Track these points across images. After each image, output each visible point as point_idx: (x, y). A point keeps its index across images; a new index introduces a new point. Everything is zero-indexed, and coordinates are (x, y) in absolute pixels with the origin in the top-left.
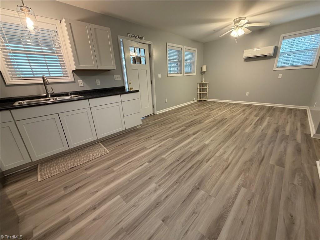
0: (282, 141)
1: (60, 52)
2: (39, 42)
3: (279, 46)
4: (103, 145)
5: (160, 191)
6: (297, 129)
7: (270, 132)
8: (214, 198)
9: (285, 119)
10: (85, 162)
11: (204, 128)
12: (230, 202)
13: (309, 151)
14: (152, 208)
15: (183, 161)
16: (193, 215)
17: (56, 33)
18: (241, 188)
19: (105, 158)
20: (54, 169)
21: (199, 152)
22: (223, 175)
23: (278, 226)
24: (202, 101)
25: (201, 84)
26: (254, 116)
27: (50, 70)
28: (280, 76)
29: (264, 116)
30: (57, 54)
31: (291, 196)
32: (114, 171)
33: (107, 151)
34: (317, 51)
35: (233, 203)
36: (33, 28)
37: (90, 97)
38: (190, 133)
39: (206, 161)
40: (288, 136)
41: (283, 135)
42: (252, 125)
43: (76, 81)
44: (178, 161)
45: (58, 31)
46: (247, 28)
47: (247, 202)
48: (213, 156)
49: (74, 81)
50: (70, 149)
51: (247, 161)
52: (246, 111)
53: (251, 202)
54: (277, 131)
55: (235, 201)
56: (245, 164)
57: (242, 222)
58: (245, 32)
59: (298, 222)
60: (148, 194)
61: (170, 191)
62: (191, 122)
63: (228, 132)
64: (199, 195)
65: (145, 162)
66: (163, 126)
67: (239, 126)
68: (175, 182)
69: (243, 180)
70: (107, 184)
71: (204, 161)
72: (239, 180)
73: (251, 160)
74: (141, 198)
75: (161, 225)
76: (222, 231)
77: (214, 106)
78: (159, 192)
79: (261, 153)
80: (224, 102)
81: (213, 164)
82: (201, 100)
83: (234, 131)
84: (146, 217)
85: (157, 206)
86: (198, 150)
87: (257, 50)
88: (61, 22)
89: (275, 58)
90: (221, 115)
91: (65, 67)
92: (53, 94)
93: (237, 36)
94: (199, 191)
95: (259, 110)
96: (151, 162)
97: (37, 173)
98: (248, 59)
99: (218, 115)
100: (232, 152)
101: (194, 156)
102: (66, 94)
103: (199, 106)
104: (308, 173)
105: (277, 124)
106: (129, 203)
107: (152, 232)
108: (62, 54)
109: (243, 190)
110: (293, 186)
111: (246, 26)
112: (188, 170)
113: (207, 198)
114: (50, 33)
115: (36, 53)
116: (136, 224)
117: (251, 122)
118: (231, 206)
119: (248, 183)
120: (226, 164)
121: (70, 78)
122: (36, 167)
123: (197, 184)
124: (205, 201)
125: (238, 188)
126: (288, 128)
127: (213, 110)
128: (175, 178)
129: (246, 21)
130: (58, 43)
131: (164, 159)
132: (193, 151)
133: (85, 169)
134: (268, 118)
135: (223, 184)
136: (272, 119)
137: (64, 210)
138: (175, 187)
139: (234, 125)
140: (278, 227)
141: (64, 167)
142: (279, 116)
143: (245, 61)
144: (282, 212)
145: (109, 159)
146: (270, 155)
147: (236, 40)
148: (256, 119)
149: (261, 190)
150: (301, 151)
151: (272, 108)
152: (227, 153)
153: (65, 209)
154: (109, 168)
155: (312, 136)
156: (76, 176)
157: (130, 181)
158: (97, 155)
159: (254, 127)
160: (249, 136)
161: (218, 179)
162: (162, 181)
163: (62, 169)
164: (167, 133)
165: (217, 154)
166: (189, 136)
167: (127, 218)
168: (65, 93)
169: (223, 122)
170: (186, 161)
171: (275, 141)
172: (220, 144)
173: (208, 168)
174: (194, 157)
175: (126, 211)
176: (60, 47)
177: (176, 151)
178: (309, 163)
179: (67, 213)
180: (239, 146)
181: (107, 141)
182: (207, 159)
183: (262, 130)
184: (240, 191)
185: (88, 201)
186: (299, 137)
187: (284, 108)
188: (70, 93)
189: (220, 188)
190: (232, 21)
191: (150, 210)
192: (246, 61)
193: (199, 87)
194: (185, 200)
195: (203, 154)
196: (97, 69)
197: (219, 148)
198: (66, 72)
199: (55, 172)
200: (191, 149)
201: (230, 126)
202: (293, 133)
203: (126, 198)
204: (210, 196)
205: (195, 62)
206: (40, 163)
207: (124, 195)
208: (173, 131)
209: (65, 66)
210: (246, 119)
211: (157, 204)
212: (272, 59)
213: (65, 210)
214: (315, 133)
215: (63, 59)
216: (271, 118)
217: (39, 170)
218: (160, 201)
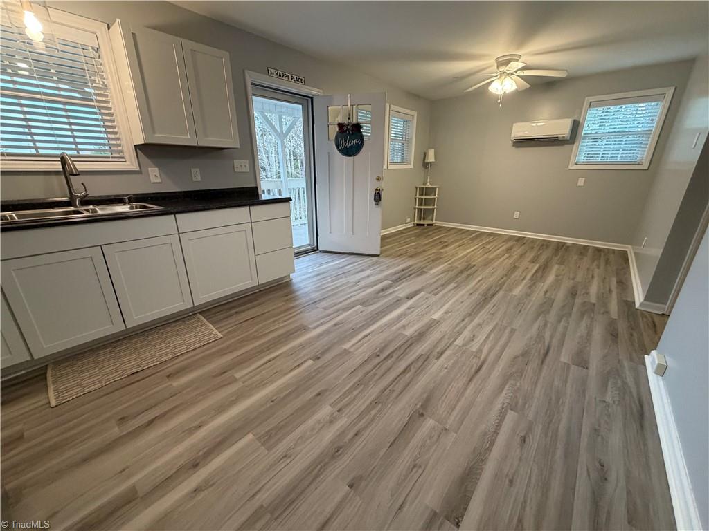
0: (582, 315)
1: (104, 99)
2: (52, 71)
3: (581, 121)
4: (207, 320)
5: (342, 422)
6: (610, 291)
7: (561, 295)
8: (455, 434)
9: (588, 269)
10: (166, 358)
11: (431, 285)
12: (486, 441)
13: (632, 335)
14: (326, 460)
15: (389, 355)
16: (414, 471)
17: (97, 52)
18: (506, 411)
19: (213, 350)
20: (90, 377)
21: (421, 336)
22: (472, 385)
23: (577, 485)
24: (423, 225)
25: (423, 188)
26: (529, 262)
27: (78, 140)
28: (581, 182)
29: (547, 263)
30: (98, 104)
31: (599, 426)
32: (236, 380)
33: (218, 333)
34: (651, 136)
35: (492, 442)
36: (42, 37)
37: (180, 209)
38: (401, 295)
39: (436, 356)
40: (594, 304)
41: (584, 304)
42: (525, 281)
43: (143, 171)
44: (378, 356)
45: (102, 48)
46: (523, 79)
47: (518, 439)
48: (450, 344)
49: (138, 169)
50: (127, 329)
51: (518, 357)
52: (512, 251)
53: (527, 439)
54: (573, 293)
55: (496, 439)
56: (513, 361)
57: (511, 481)
58: (517, 86)
59: (612, 477)
60: (317, 430)
61: (364, 420)
62: (403, 270)
63: (479, 294)
64: (424, 429)
65: (306, 358)
66: (343, 279)
67: (500, 282)
68: (373, 401)
69: (511, 394)
70: (221, 409)
71: (431, 357)
72: (503, 395)
73: (525, 353)
74: (301, 438)
75: (347, 494)
76: (471, 502)
77: (450, 237)
78: (340, 425)
79: (544, 339)
80: (468, 230)
81: (450, 363)
82: (422, 222)
83: (491, 292)
84: (314, 479)
85: (337, 454)
86: (420, 333)
87: (539, 124)
88: (109, 28)
89: (574, 143)
90: (463, 257)
91: (117, 136)
92: (86, 198)
93: (502, 93)
94: (425, 419)
95: (539, 249)
96: (319, 358)
97: (46, 386)
98: (521, 143)
99: (457, 257)
100: (488, 337)
101: (411, 345)
102: (119, 200)
103: (418, 236)
104: (630, 380)
105: (573, 279)
106: (274, 450)
107: (329, 509)
108: (110, 105)
109: (511, 416)
110: (605, 405)
111: (520, 73)
112: (398, 376)
113: (440, 433)
114: (80, 51)
115: (44, 97)
116: (293, 496)
117: (524, 274)
118: (489, 450)
119: (520, 401)
120: (475, 363)
121: (127, 163)
122: (44, 371)
123: (418, 406)
124: (436, 441)
125: (501, 413)
126: (594, 289)
127: (447, 246)
128: (373, 392)
129: (521, 65)
130: (102, 77)
131: (346, 352)
132: (409, 336)
133: (168, 376)
134: (557, 266)
135: (471, 405)
136: (563, 270)
137: (121, 472)
138: (373, 412)
139: (491, 279)
140: (577, 488)
141: (116, 370)
142: (577, 263)
143: (513, 146)
144: (584, 458)
145: (222, 353)
146: (562, 342)
147: (499, 101)
148: (532, 268)
149: (546, 414)
150: (617, 334)
151: (563, 246)
152: (478, 339)
153: (124, 470)
154: (224, 373)
155: (637, 305)
156: (147, 392)
157: (275, 403)
158: (195, 343)
159: (529, 285)
160: (520, 303)
161: (462, 394)
162: (346, 400)
163: (111, 376)
164: (351, 295)
165: (459, 342)
166: (398, 302)
167: (270, 483)
168: (115, 196)
169: (468, 273)
170: (395, 356)
171: (570, 314)
172: (463, 320)
173: (440, 371)
174: (412, 347)
175: (269, 470)
176: (105, 87)
177: (373, 333)
178: (631, 360)
179: (128, 477)
180: (501, 325)
181: (217, 310)
182: (438, 353)
183: (546, 292)
184: (504, 418)
185: (179, 449)
186: (614, 306)
187: (586, 247)
188: (129, 198)
189: (465, 413)
190: (492, 61)
191: (322, 464)
192: (518, 147)
193: (418, 196)
194: (395, 440)
195: (429, 342)
196: (196, 145)
197: (461, 328)
198: (120, 148)
199: (93, 383)
200: (405, 329)
201: (482, 282)
202: (603, 299)
203: (268, 439)
204: (446, 429)
205: (411, 139)
206: (53, 362)
207: (263, 432)
208: (364, 291)
209: (116, 133)
210: (514, 268)
211: (336, 451)
212: (567, 147)
213: (124, 472)
214: (642, 300)
215: (112, 115)
216: (563, 267)
217: (50, 379)
218: (341, 444)
